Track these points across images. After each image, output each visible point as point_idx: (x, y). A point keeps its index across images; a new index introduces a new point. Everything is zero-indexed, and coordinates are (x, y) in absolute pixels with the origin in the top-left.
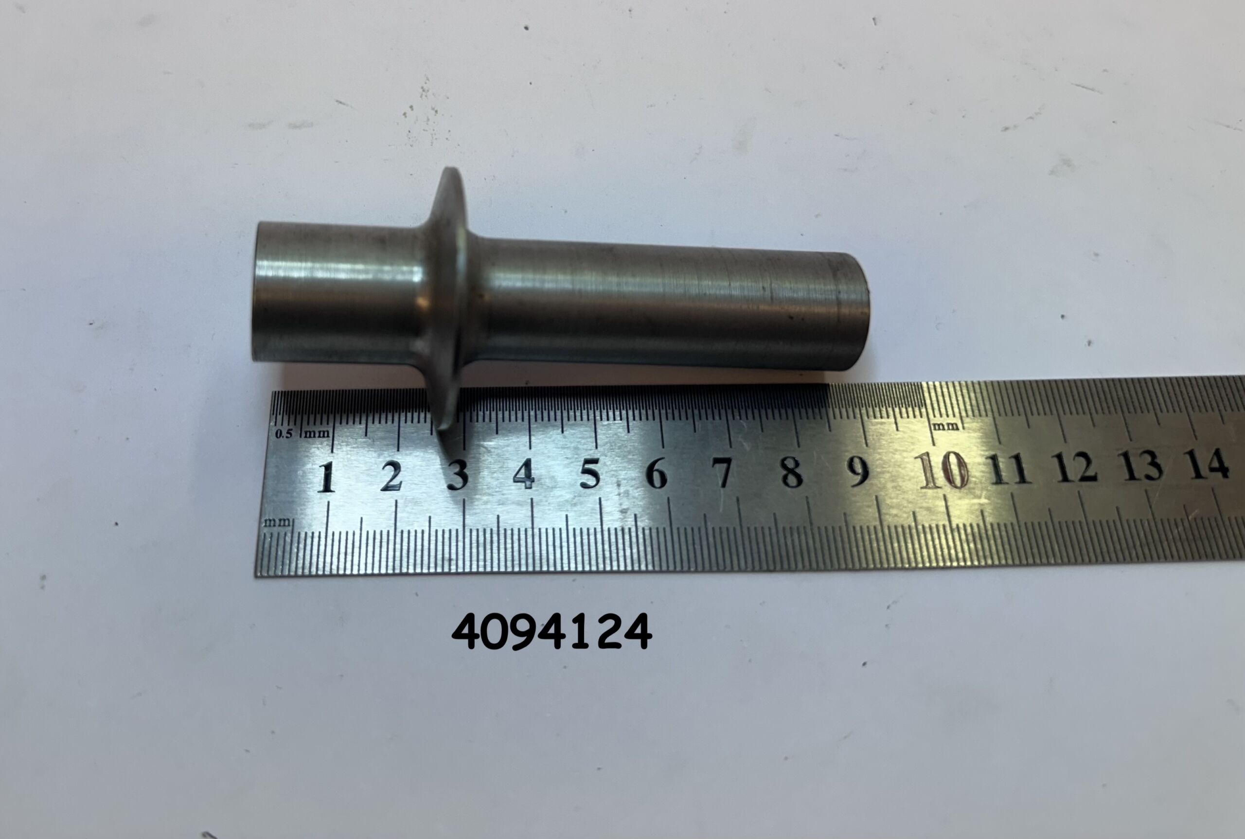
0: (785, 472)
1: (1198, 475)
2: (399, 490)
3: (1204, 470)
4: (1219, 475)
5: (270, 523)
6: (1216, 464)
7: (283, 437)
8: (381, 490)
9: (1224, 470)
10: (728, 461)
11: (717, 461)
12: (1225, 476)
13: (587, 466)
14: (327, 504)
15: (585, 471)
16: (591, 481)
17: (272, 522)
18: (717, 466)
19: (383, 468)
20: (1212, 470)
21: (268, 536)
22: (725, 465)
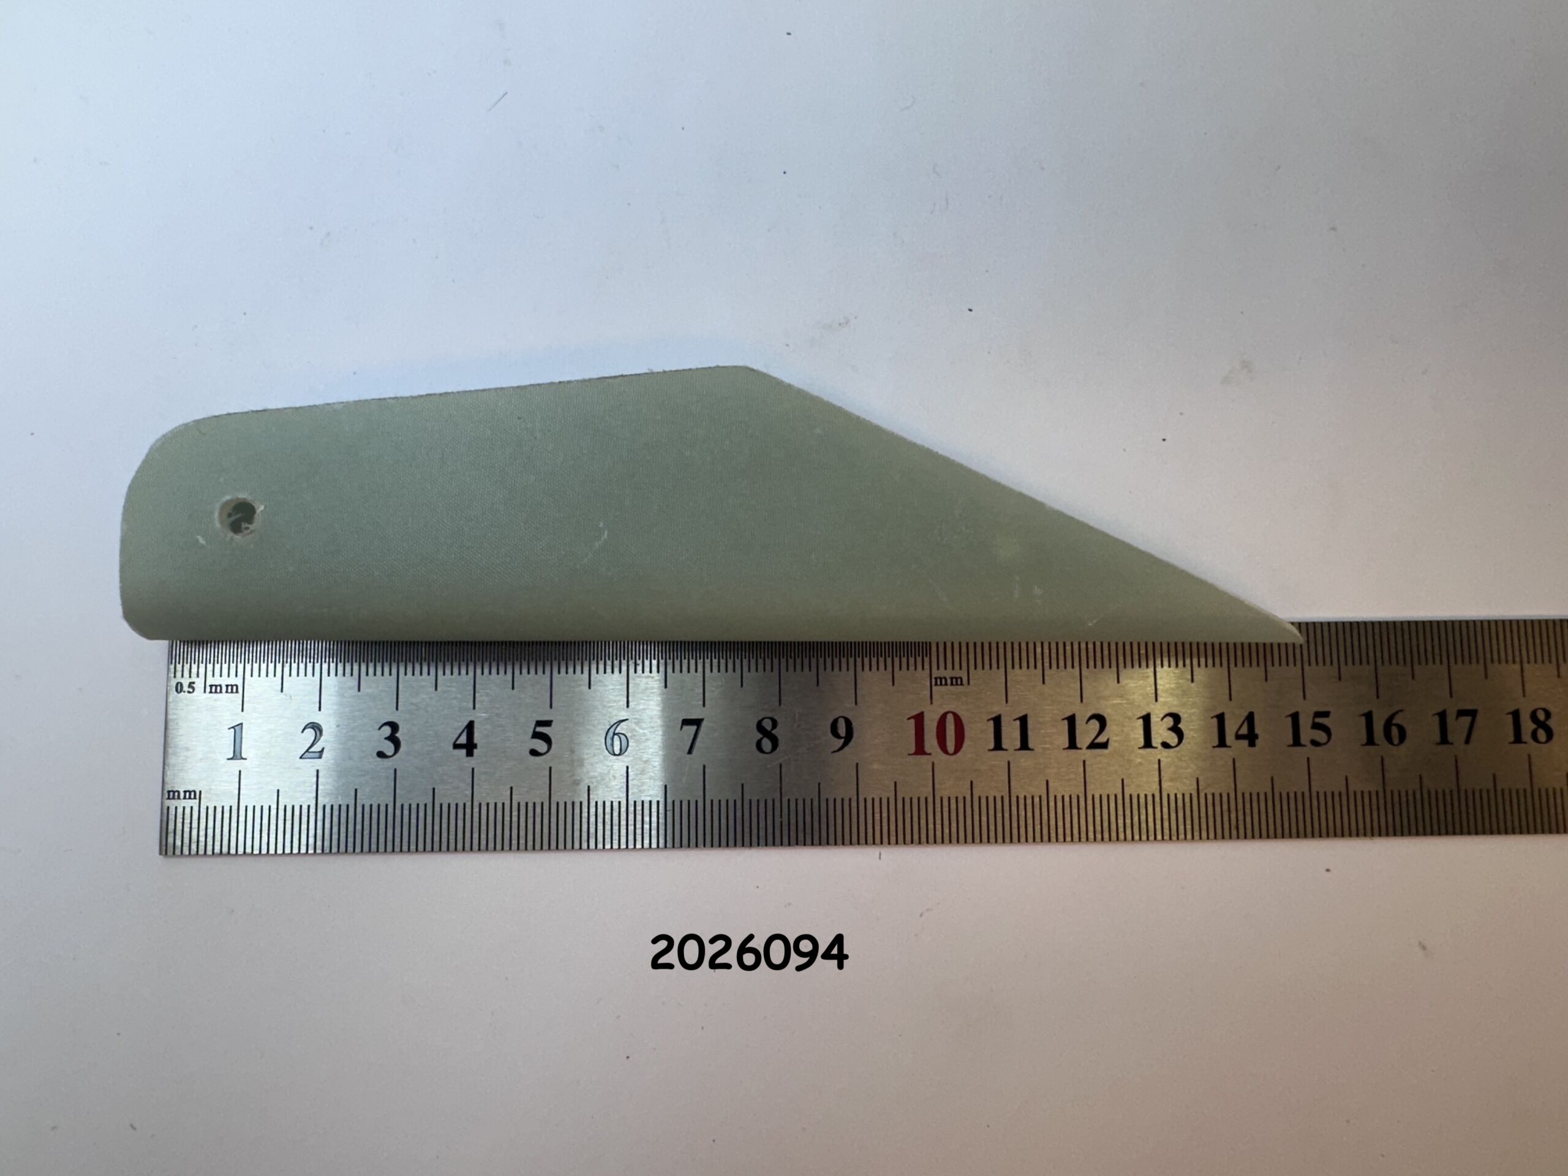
0: (761, 736)
1: (1222, 743)
2: (320, 757)
3: (1230, 738)
4: (1245, 743)
5: (173, 794)
6: (1244, 730)
7: (184, 692)
8: (301, 758)
9: (1251, 738)
10: (697, 722)
11: (686, 722)
12: (1252, 744)
13: (539, 729)
14: (238, 773)
15: (536, 735)
16: (541, 746)
17: (176, 794)
18: (685, 728)
19: (303, 732)
20: (1238, 737)
21: (172, 811)
22: (695, 727)
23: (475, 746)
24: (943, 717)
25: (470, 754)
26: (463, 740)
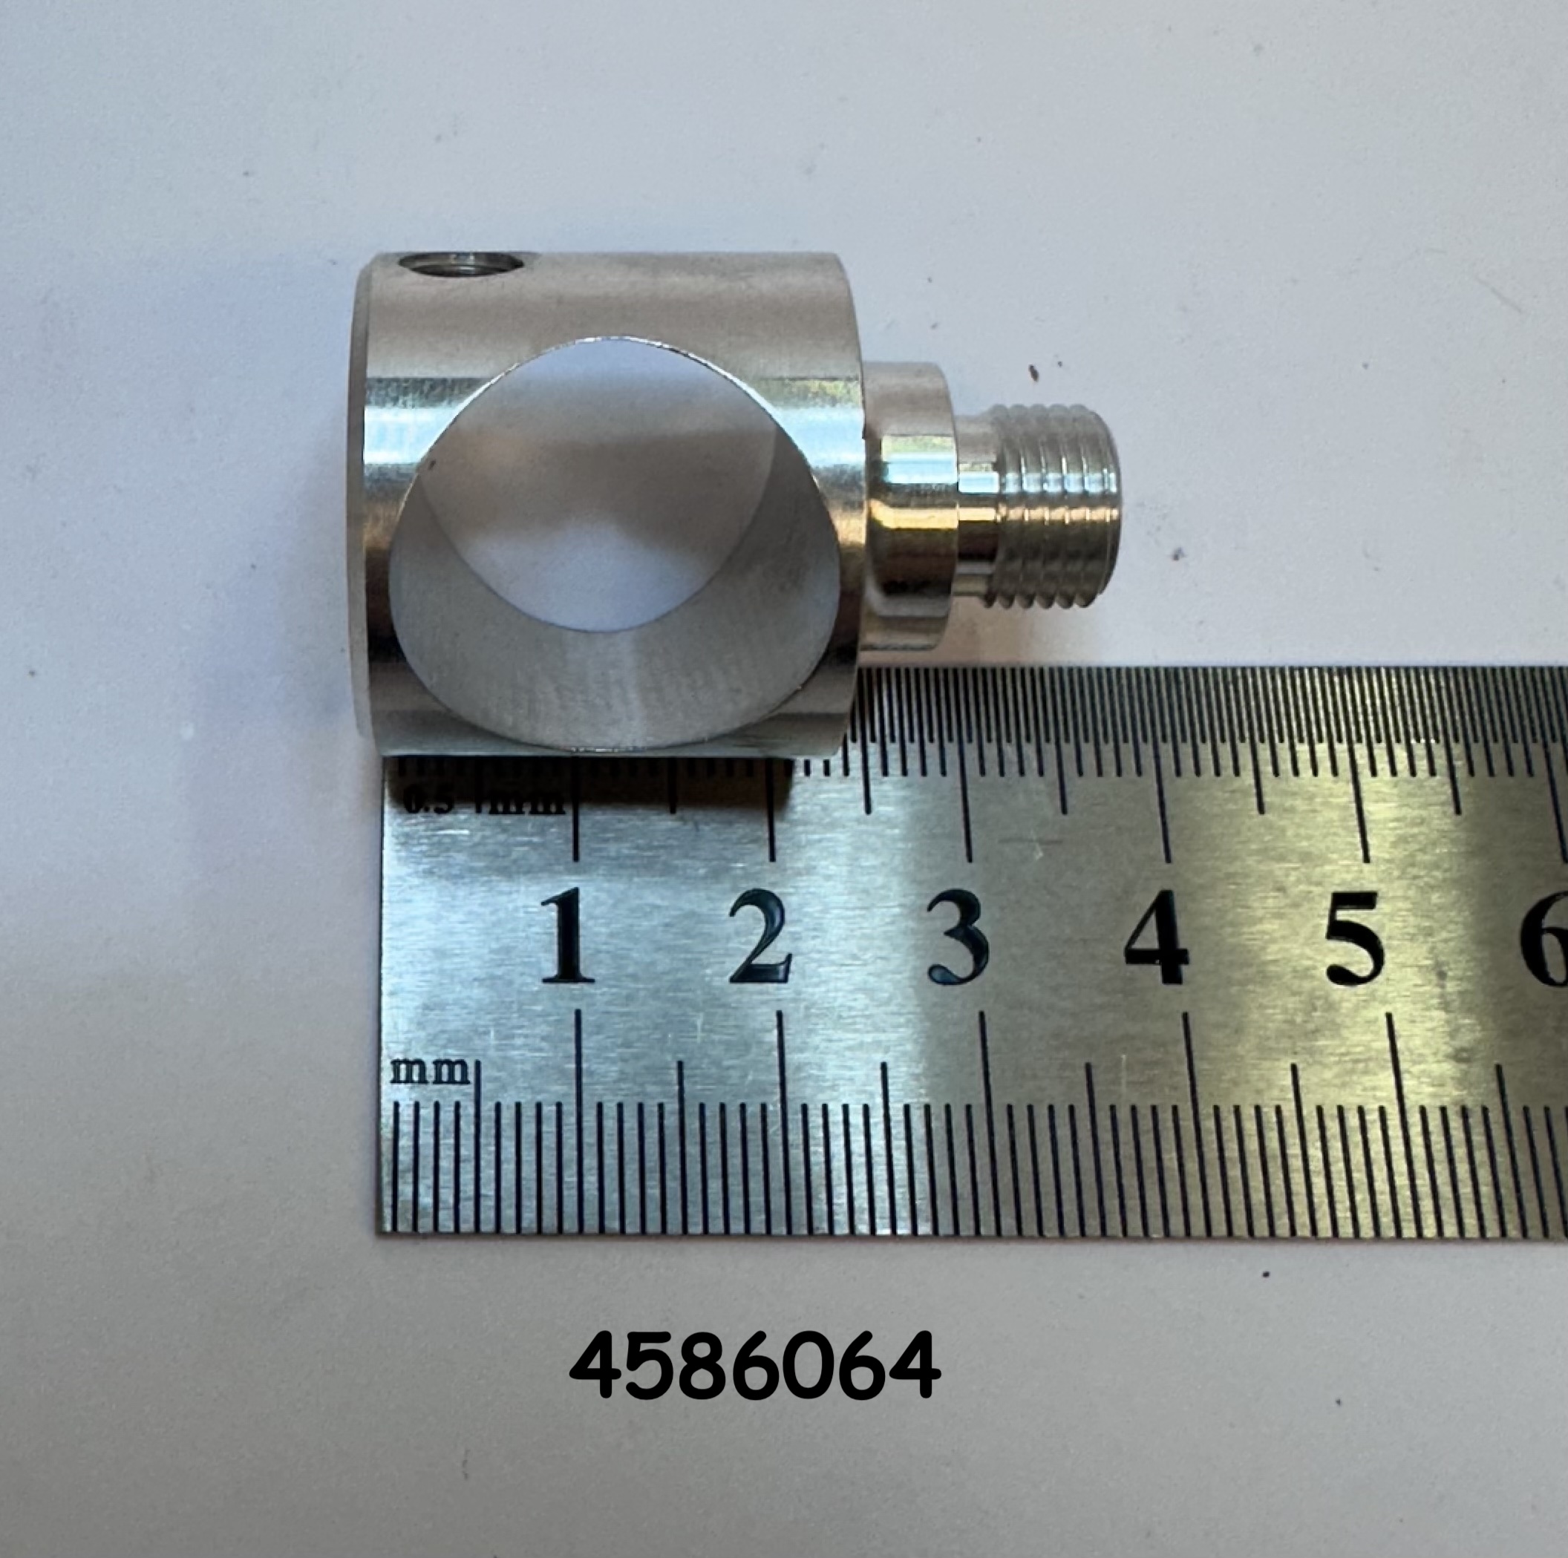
23: (1183, 957)
25: (1172, 976)
26: (1149, 940)
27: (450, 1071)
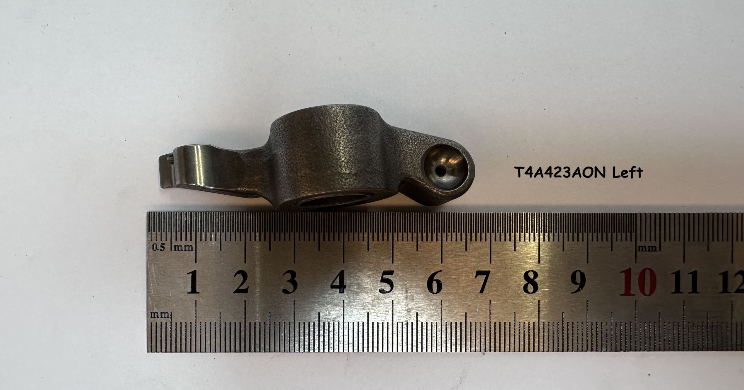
0: (527, 282)
2: (247, 293)
5: (155, 315)
7: (158, 250)
8: (235, 292)
10: (487, 273)
11: (479, 273)
13: (385, 277)
14: (195, 302)
15: (383, 280)
16: (387, 288)
18: (479, 277)
19: (235, 276)
21: (154, 324)
22: (485, 276)
23: (345, 287)
24: (643, 272)
25: (342, 292)
26: (337, 283)
27: (165, 315)
